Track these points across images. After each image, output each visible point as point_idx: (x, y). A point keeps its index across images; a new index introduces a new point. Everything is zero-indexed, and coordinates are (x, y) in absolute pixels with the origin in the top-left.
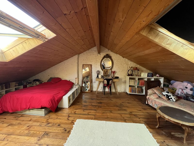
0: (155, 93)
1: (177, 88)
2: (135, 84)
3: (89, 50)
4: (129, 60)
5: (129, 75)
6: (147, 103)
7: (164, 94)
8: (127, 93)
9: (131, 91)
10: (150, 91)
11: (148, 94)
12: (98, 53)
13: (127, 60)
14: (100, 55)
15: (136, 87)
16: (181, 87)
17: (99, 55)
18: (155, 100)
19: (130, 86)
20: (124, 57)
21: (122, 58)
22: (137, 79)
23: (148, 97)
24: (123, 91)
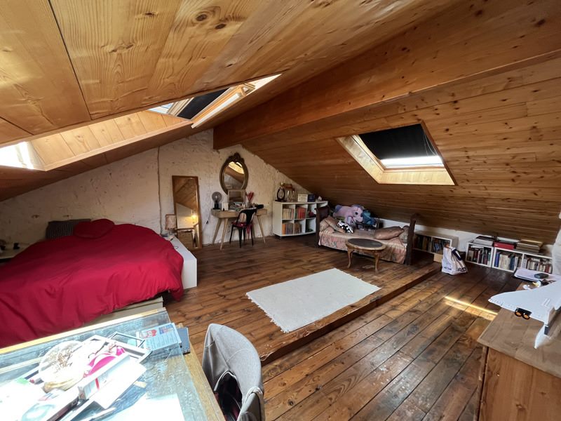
0: (329, 226)
1: (345, 216)
2: (291, 216)
3: (190, 137)
4: (276, 168)
5: (279, 200)
6: (319, 244)
7: (341, 225)
8: (277, 237)
9: (287, 230)
10: (323, 224)
11: (322, 228)
12: (212, 147)
13: (272, 168)
14: (219, 153)
15: (293, 222)
16: (351, 214)
17: (215, 153)
18: (332, 237)
19: (284, 221)
20: (267, 163)
21: (265, 164)
22: (294, 207)
23: (321, 233)
24: (267, 233)
